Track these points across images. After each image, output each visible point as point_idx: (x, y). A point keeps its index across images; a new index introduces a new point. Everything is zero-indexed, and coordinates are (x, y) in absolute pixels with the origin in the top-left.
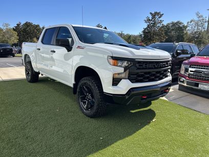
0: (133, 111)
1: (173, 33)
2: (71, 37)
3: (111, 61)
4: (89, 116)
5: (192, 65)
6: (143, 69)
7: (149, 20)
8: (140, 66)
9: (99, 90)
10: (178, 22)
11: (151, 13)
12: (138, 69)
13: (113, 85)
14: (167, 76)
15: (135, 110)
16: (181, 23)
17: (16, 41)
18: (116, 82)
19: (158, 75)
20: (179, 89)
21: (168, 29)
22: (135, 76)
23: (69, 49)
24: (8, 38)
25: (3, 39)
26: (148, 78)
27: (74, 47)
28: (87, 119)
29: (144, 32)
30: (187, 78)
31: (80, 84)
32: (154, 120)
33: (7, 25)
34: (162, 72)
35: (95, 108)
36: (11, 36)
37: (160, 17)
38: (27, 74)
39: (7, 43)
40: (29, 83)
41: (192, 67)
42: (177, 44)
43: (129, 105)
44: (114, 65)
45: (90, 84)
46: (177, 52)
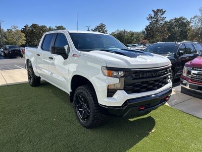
0: (131, 120)
1: (176, 29)
2: (68, 44)
3: (106, 71)
4: (85, 127)
5: (195, 67)
6: (140, 78)
7: (152, 17)
8: (136, 76)
9: (94, 101)
10: (181, 18)
11: (153, 11)
12: (134, 79)
13: (108, 97)
14: (167, 83)
15: (134, 118)
16: (184, 19)
17: (24, 43)
18: (111, 93)
19: (157, 83)
20: (181, 92)
21: (171, 25)
22: (132, 86)
23: (65, 57)
24: (16, 40)
25: (12, 41)
26: (145, 87)
27: (70, 55)
28: (84, 129)
29: (147, 29)
30: (190, 81)
31: (76, 93)
32: (153, 131)
33: (15, 27)
34: (161, 80)
35: (91, 119)
36: (19, 37)
37: (162, 14)
38: (30, 78)
39: (16, 44)
40: (31, 87)
41: (195, 70)
42: (179, 43)
43: (125, 117)
44: (109, 76)
45: (86, 94)
46: (179, 51)
